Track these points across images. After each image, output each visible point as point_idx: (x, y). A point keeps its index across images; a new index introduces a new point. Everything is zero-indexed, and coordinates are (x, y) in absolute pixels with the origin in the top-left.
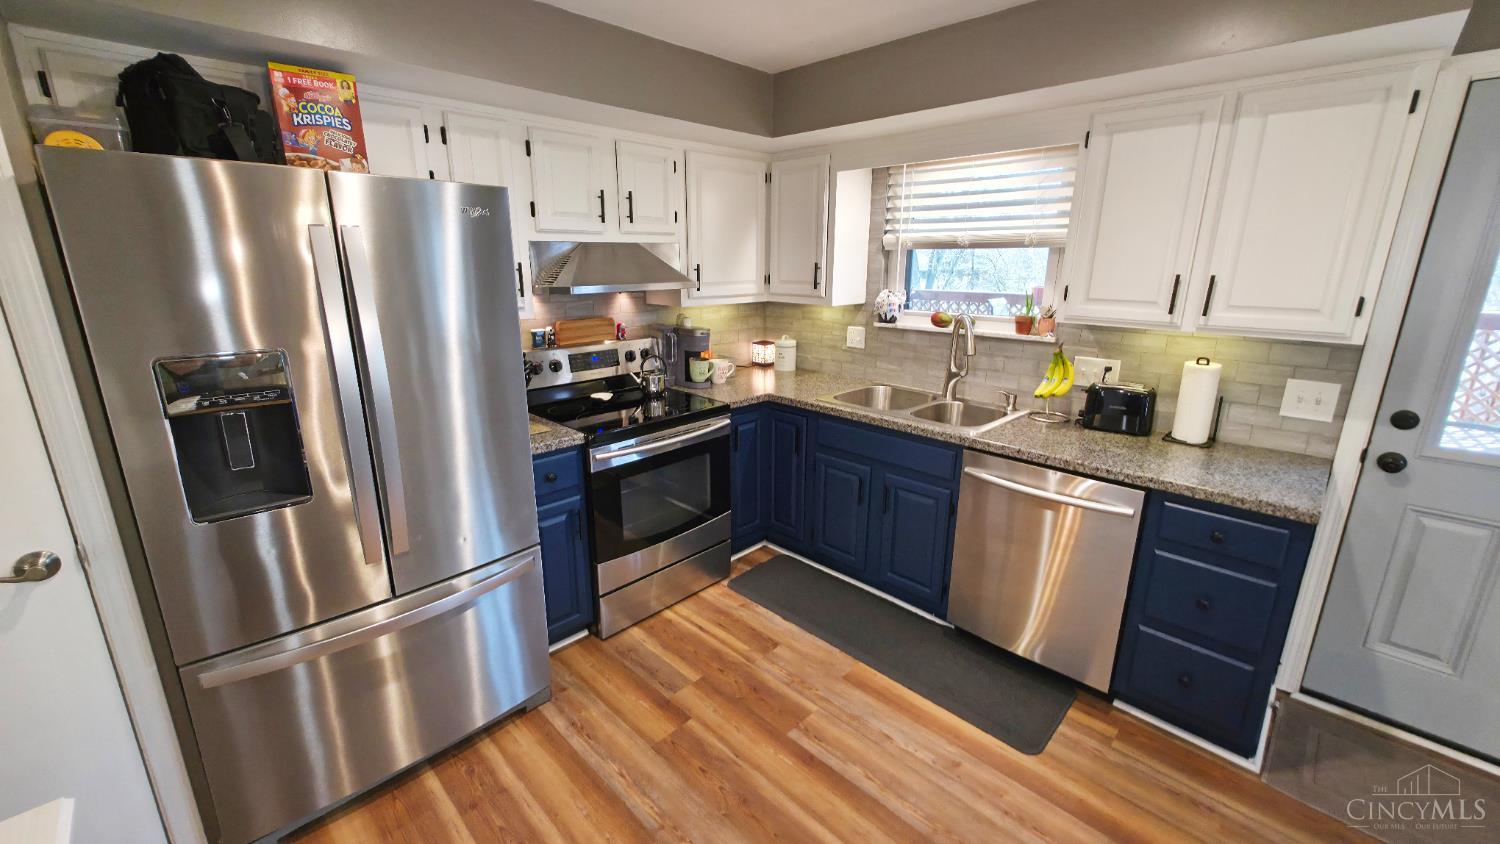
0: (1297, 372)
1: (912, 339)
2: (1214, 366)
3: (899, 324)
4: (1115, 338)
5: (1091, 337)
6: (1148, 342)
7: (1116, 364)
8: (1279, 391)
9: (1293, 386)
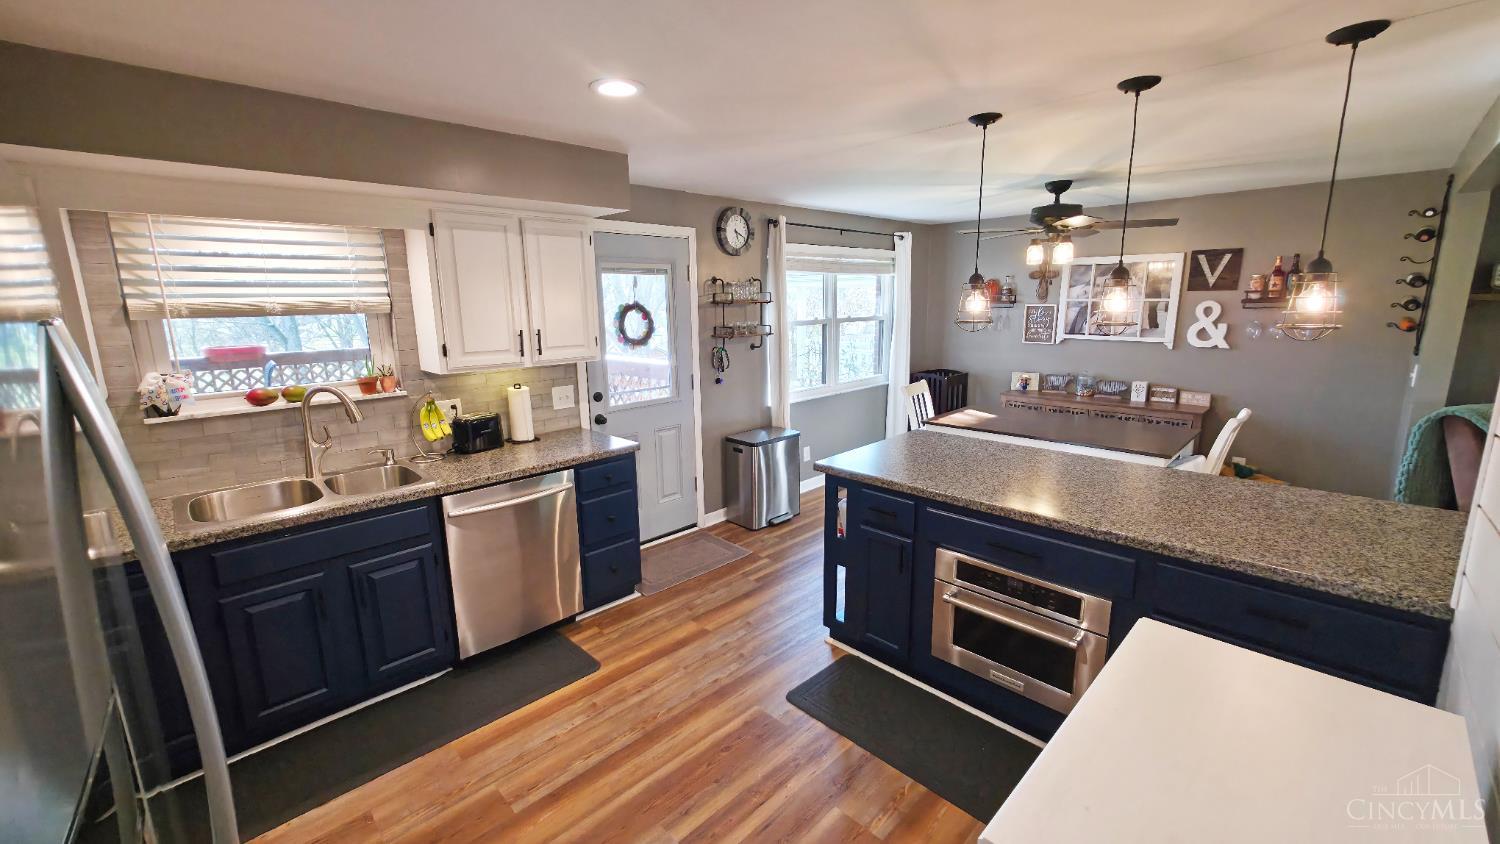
0: (555, 383)
1: (222, 428)
2: (525, 388)
3: (183, 414)
4: (451, 383)
5: (433, 385)
6: (473, 381)
7: (457, 402)
8: (549, 396)
9: (556, 391)
